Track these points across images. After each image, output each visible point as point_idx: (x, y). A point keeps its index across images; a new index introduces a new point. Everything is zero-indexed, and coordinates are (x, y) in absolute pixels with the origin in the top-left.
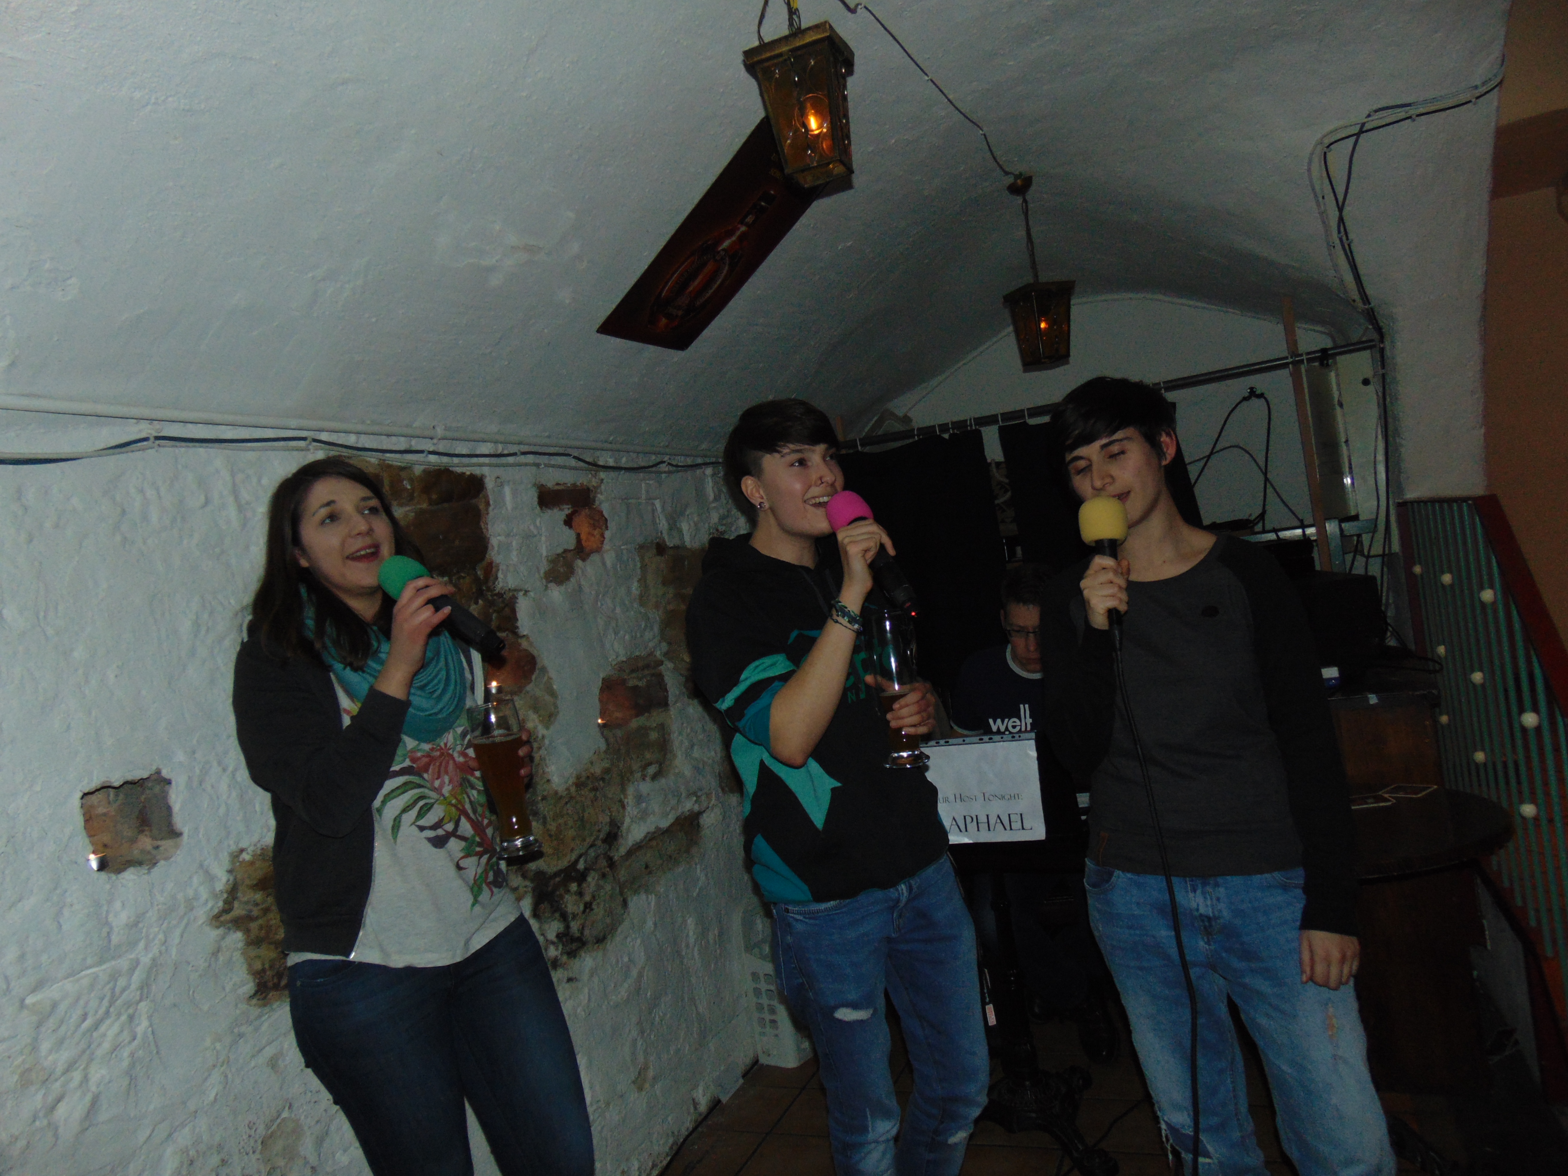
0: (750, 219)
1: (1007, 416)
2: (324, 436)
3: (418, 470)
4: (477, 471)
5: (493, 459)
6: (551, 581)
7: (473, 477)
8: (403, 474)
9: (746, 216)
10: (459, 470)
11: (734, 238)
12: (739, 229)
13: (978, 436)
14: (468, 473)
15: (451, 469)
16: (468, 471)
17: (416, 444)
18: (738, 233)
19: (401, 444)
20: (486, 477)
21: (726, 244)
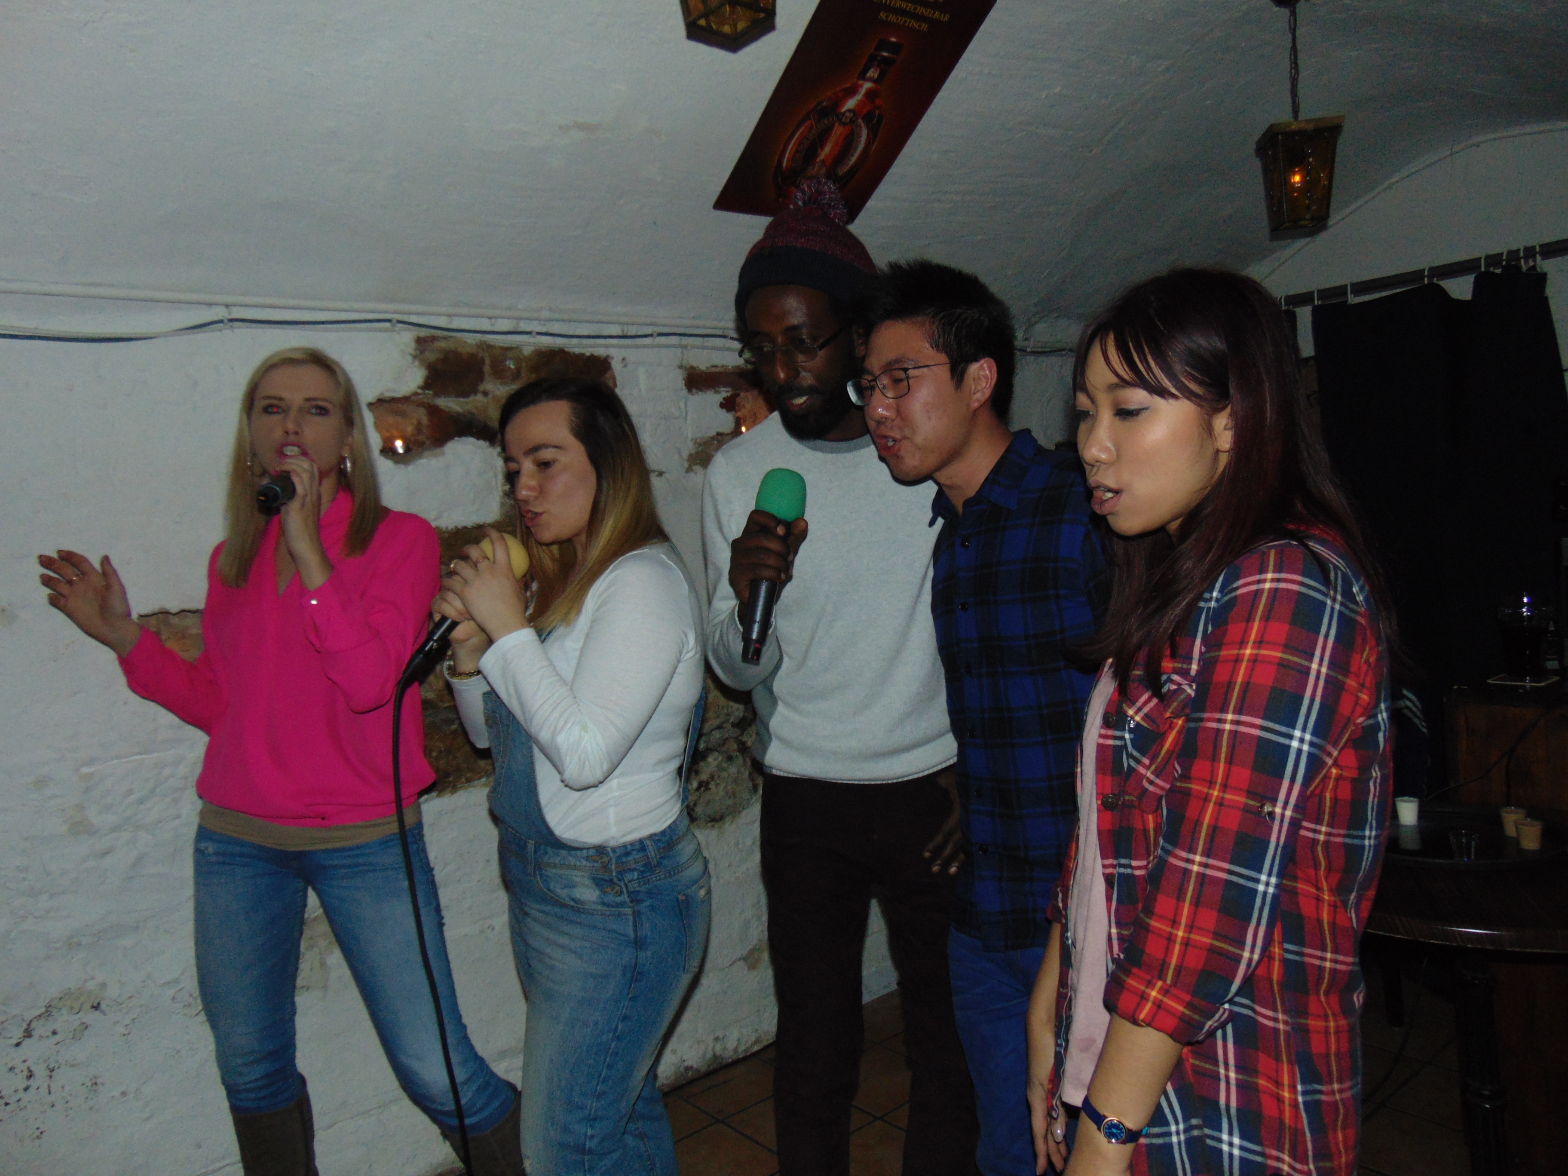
0: (873, 73)
1: (1324, 293)
2: (414, 319)
3: (527, 351)
4: (600, 352)
5: (623, 340)
6: (696, 464)
7: (593, 359)
8: (510, 354)
9: (866, 70)
10: (577, 351)
11: (859, 97)
12: (861, 86)
13: (1292, 317)
14: (588, 354)
15: (566, 350)
16: (588, 352)
17: (524, 326)
18: (863, 91)
19: (504, 325)
20: (613, 358)
21: (851, 103)
